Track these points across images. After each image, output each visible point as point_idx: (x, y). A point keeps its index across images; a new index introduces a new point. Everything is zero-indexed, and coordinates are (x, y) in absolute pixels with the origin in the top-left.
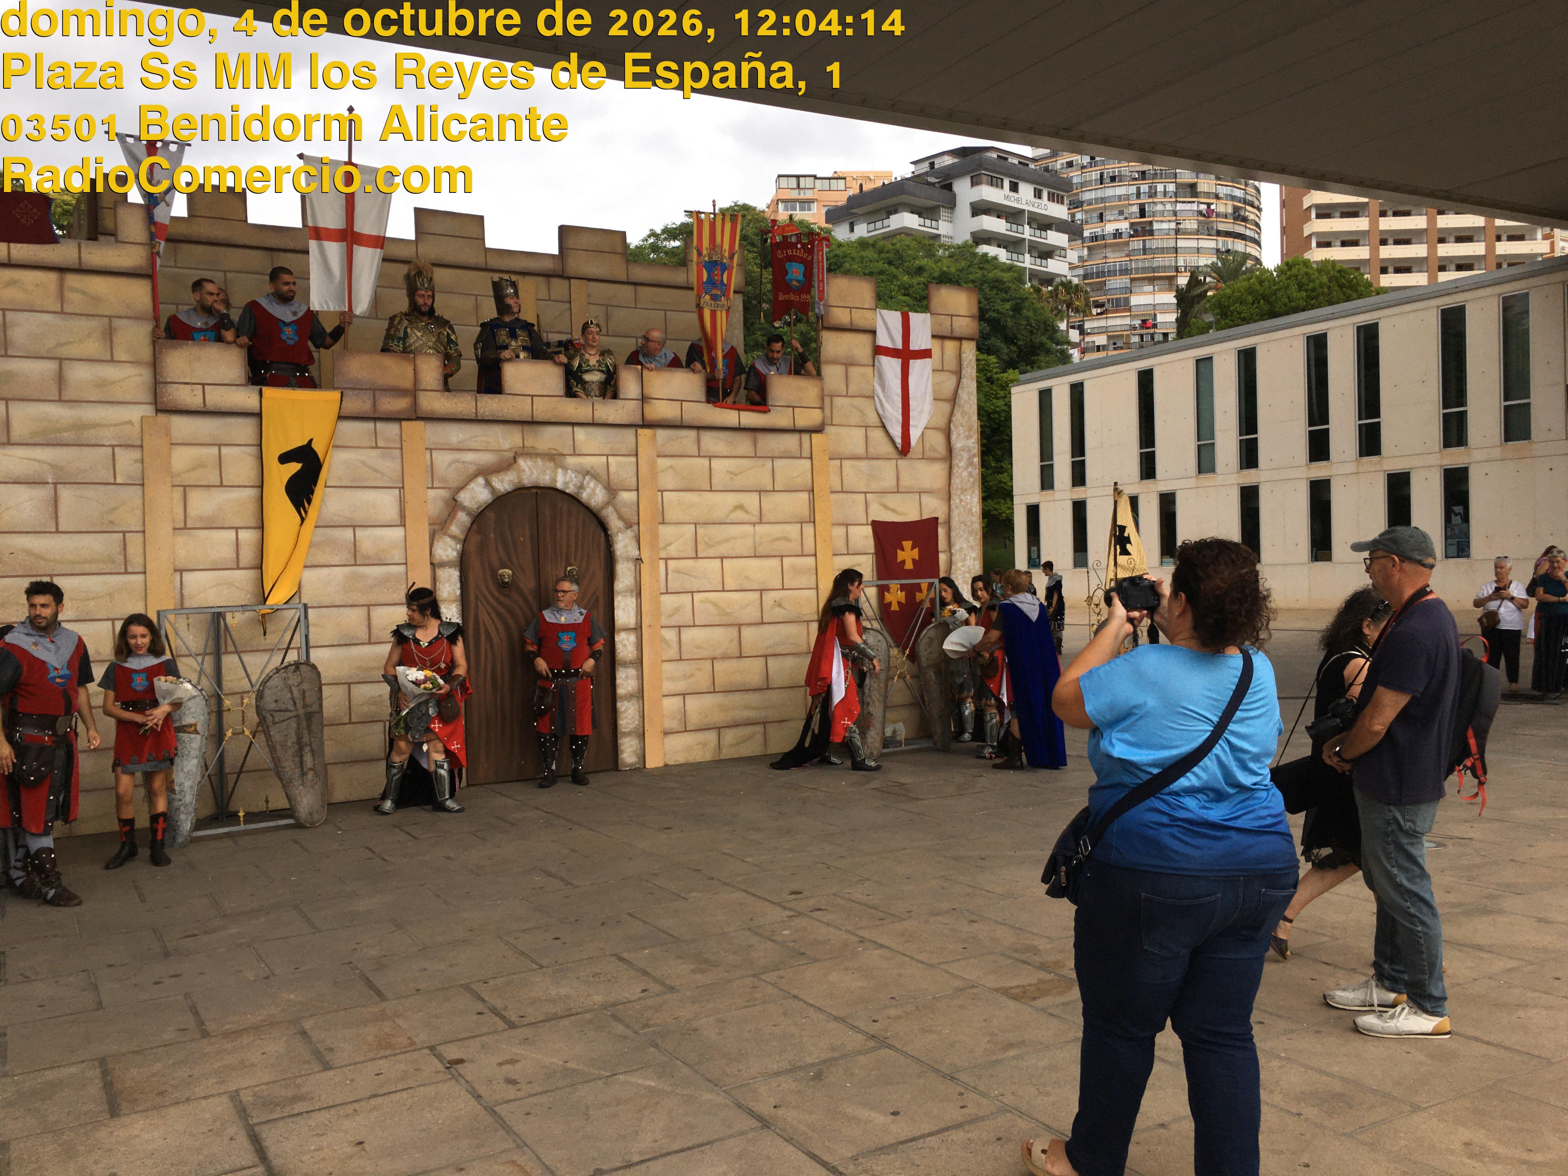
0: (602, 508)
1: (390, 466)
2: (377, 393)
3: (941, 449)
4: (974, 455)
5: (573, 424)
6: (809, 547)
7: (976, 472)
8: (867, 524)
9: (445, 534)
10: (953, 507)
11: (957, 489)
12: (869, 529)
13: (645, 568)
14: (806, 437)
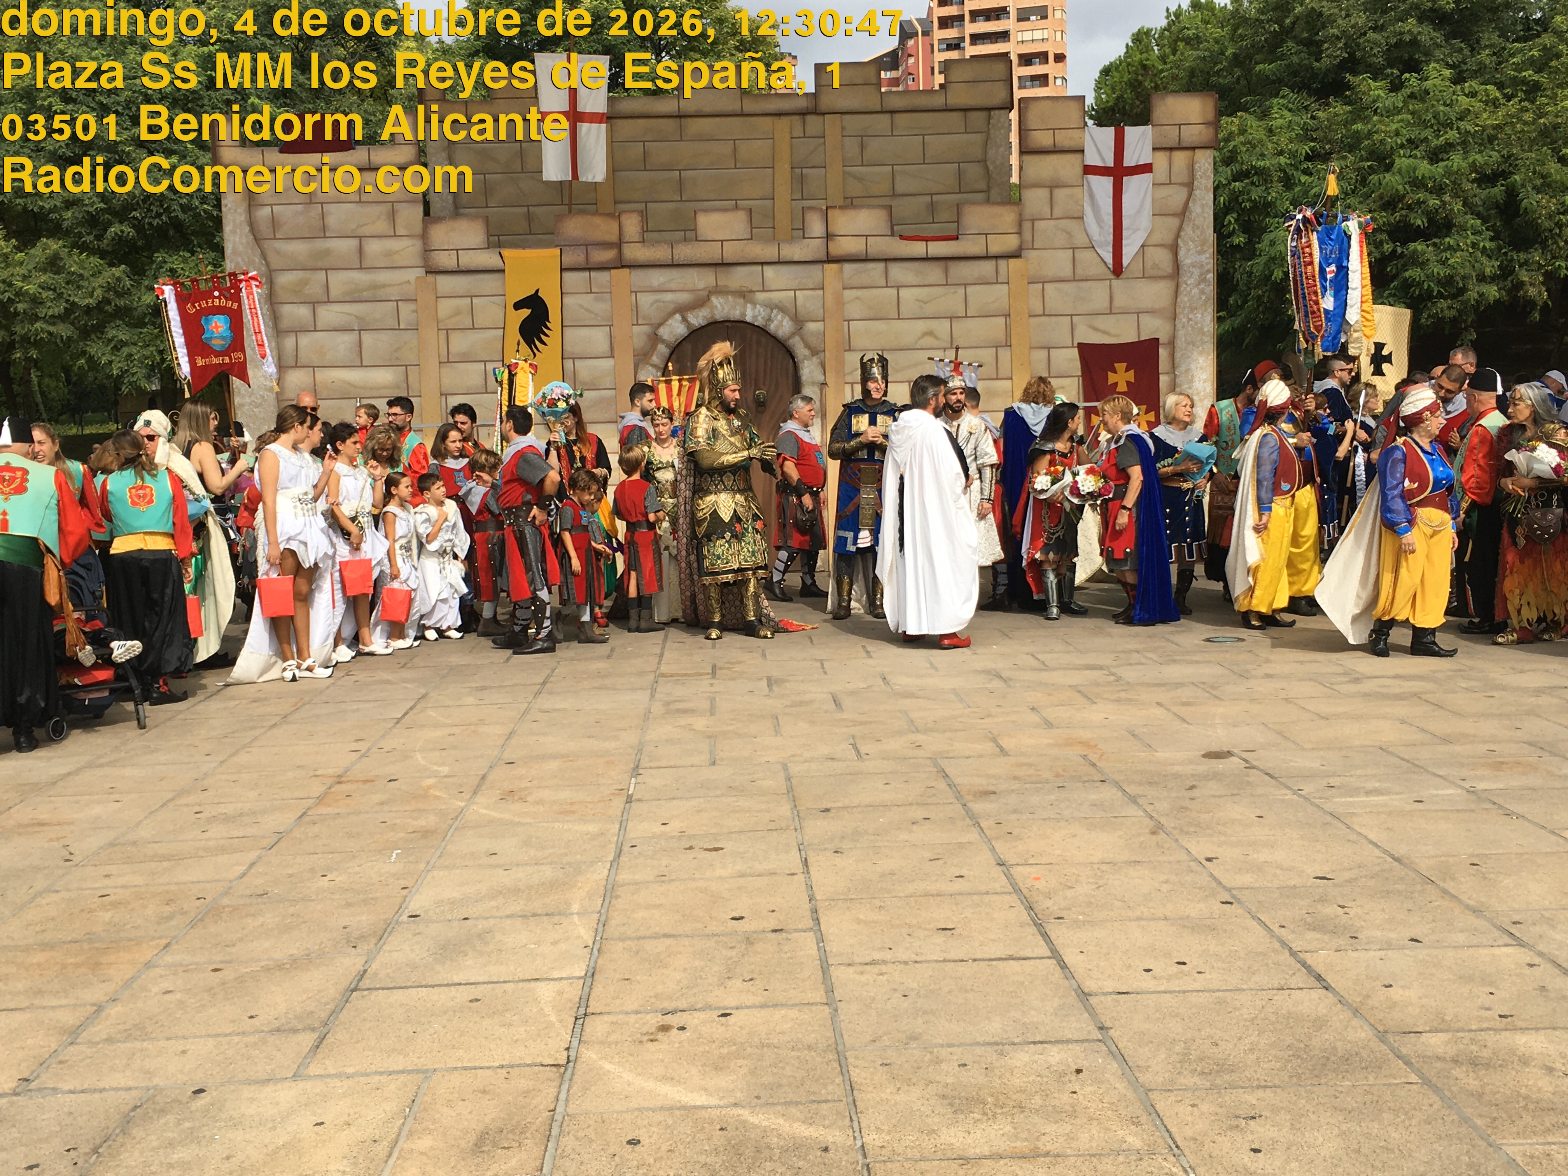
0: (789, 338)
1: (602, 307)
2: (589, 248)
3: (1168, 268)
4: (1208, 271)
5: (762, 264)
6: (1004, 371)
7: (1210, 289)
8: (1073, 347)
9: (647, 363)
10: (1179, 326)
11: (1184, 308)
12: (1075, 351)
13: (830, 392)
14: (1002, 263)
